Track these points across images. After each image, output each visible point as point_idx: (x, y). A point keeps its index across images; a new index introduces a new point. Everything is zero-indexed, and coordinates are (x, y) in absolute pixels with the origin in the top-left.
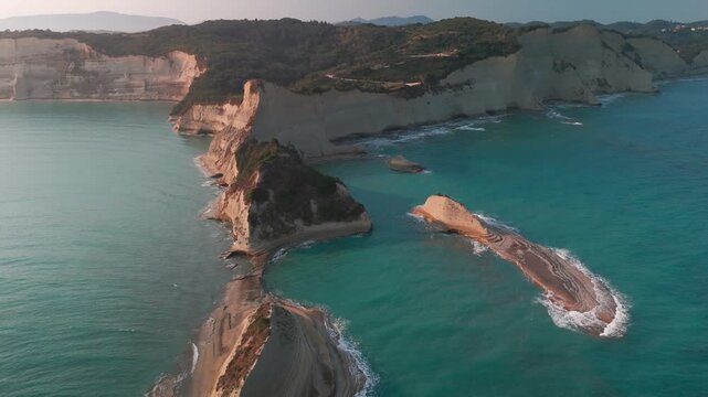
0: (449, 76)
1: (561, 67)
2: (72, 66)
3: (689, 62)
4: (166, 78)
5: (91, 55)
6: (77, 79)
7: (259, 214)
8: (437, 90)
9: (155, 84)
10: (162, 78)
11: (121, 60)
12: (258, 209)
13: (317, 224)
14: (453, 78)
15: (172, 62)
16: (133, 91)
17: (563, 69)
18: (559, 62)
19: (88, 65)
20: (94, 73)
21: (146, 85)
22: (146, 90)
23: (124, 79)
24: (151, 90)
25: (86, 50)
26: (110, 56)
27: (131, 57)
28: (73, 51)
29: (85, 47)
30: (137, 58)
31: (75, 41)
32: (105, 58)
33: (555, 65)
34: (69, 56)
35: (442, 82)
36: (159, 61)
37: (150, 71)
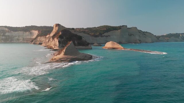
0: (105, 34)
1: (130, 35)
2: (2, 34)
3: (158, 39)
4: (29, 37)
5: (8, 31)
6: (3, 37)
7: (61, 41)
8: (102, 36)
9: (26, 39)
10: (28, 37)
11: (16, 33)
12: (61, 40)
13: (77, 46)
14: (106, 34)
15: (31, 33)
16: (19, 40)
17: (131, 36)
18: (130, 34)
19: (7, 34)
20: (8, 36)
21: (23, 39)
22: (23, 40)
23: (17, 38)
24: (25, 40)
25: (7, 30)
26: (14, 31)
27: (20, 32)
28: (3, 31)
29: (7, 29)
30: (21, 32)
31: (4, 28)
32: (12, 32)
33: (129, 35)
34: (2, 31)
35: (103, 35)
36: (27, 33)
37: (25, 35)
